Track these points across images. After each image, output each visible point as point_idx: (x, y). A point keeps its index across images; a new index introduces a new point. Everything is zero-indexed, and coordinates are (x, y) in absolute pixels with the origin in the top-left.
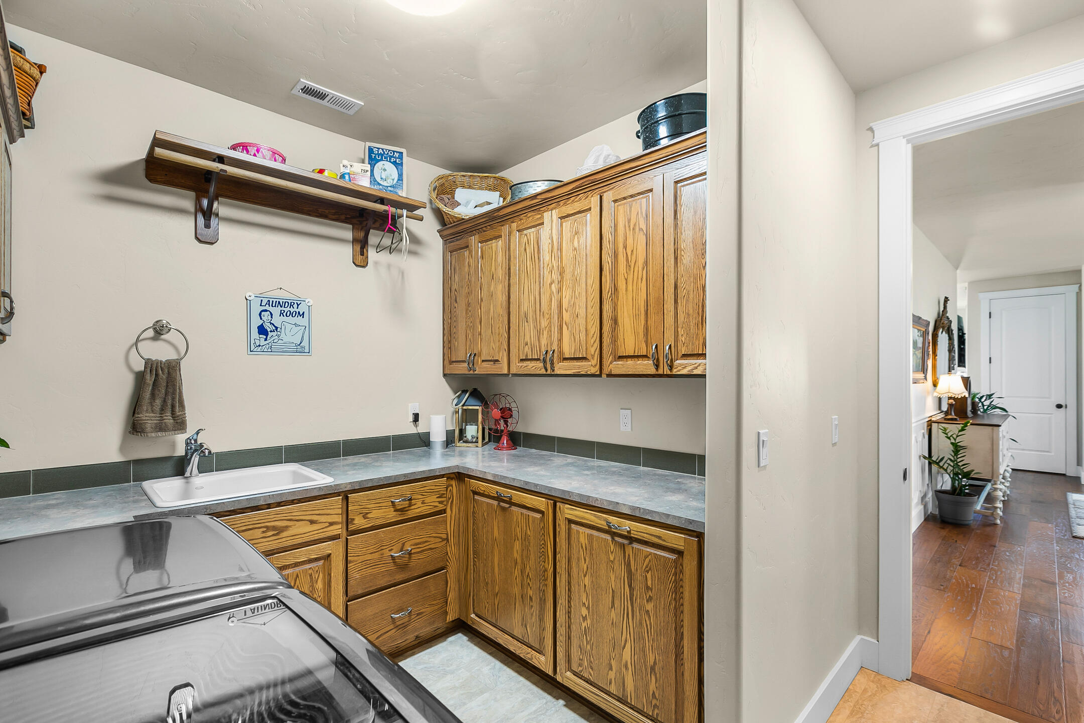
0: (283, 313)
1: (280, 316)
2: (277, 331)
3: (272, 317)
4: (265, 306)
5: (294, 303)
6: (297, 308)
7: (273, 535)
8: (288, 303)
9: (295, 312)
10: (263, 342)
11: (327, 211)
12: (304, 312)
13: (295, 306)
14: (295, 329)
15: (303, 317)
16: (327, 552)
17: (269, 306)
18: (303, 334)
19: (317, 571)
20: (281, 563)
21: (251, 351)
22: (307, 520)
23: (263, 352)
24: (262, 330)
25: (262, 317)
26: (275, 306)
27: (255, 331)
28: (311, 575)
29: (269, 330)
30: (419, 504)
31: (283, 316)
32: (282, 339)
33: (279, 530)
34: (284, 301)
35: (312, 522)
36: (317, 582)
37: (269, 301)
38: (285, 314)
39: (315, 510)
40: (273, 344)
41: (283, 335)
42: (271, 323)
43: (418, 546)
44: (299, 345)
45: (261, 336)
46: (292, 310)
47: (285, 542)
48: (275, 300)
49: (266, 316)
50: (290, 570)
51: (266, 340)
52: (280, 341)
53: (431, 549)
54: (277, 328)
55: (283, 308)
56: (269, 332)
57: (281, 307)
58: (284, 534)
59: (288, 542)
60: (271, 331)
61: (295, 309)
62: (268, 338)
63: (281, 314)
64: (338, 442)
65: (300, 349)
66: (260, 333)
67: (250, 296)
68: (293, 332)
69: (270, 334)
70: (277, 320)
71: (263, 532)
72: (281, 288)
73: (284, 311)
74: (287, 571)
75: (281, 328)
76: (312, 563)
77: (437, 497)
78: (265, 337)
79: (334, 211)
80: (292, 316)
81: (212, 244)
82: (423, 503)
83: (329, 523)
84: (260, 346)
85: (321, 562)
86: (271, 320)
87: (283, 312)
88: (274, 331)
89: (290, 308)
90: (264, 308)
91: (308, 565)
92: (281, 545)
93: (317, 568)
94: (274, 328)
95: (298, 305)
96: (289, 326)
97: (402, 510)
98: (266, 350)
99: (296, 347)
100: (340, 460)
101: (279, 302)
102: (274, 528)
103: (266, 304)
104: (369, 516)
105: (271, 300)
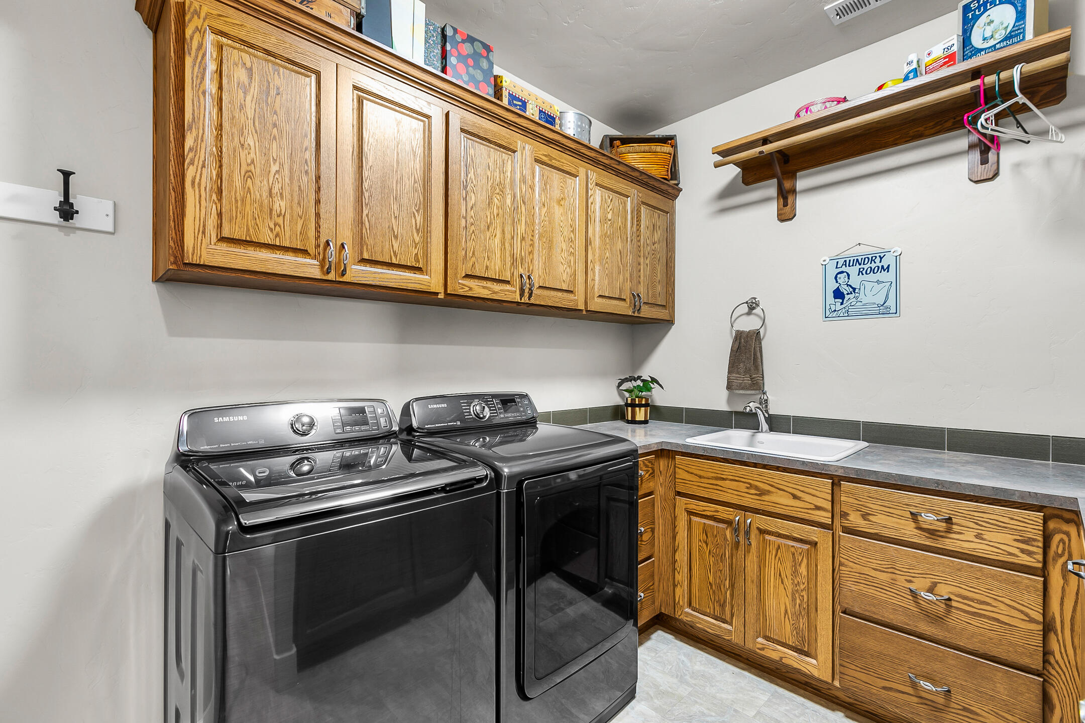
0: (861, 272)
1: (859, 275)
2: (855, 293)
3: (849, 278)
4: (841, 267)
5: (876, 257)
6: (880, 262)
7: (756, 494)
8: (868, 258)
9: (877, 268)
10: (839, 307)
11: (921, 129)
12: (889, 265)
13: (878, 260)
14: (877, 287)
15: (888, 272)
16: (813, 538)
17: (846, 267)
18: (888, 291)
19: (800, 554)
20: (763, 526)
21: (826, 318)
22: (790, 493)
23: (839, 317)
24: (838, 294)
25: (838, 280)
26: (853, 265)
27: (830, 295)
28: (793, 554)
29: (845, 293)
30: (970, 535)
31: (863, 274)
32: (861, 300)
33: (762, 493)
34: (864, 257)
35: (795, 497)
36: (800, 565)
37: (845, 261)
38: (864, 272)
39: (798, 485)
40: (850, 307)
41: (862, 296)
42: (848, 285)
43: (965, 601)
44: (882, 305)
45: (836, 300)
46: (873, 265)
47: (767, 507)
48: (852, 259)
49: (842, 278)
50: (773, 537)
51: (842, 304)
52: (859, 304)
53: (998, 620)
54: (854, 289)
55: (862, 266)
56: (846, 295)
57: (860, 264)
58: (766, 498)
59: (769, 507)
60: (848, 294)
61: (878, 264)
62: (845, 302)
63: (860, 272)
64: (941, 430)
65: (882, 311)
66: (835, 297)
67: (824, 261)
68: (874, 291)
69: (847, 297)
70: (855, 281)
71: (747, 488)
72: (859, 244)
73: (864, 269)
74: (770, 536)
75: (860, 289)
76: (796, 542)
77: (1015, 540)
78: (841, 301)
79: (931, 124)
80: (874, 273)
81: (791, 219)
82: (977, 536)
83: (815, 506)
84: (835, 311)
85: (806, 547)
86: (848, 282)
87: (862, 270)
88: (852, 293)
89: (871, 263)
90: (840, 270)
91: (792, 542)
92: (762, 507)
93: (800, 550)
94: (851, 290)
95: (881, 258)
96: (869, 286)
97: (932, 533)
98: (842, 315)
99: (878, 308)
100: (945, 453)
101: (857, 260)
102: (757, 488)
103: (843, 265)
104: (871, 518)
105: (848, 260)
